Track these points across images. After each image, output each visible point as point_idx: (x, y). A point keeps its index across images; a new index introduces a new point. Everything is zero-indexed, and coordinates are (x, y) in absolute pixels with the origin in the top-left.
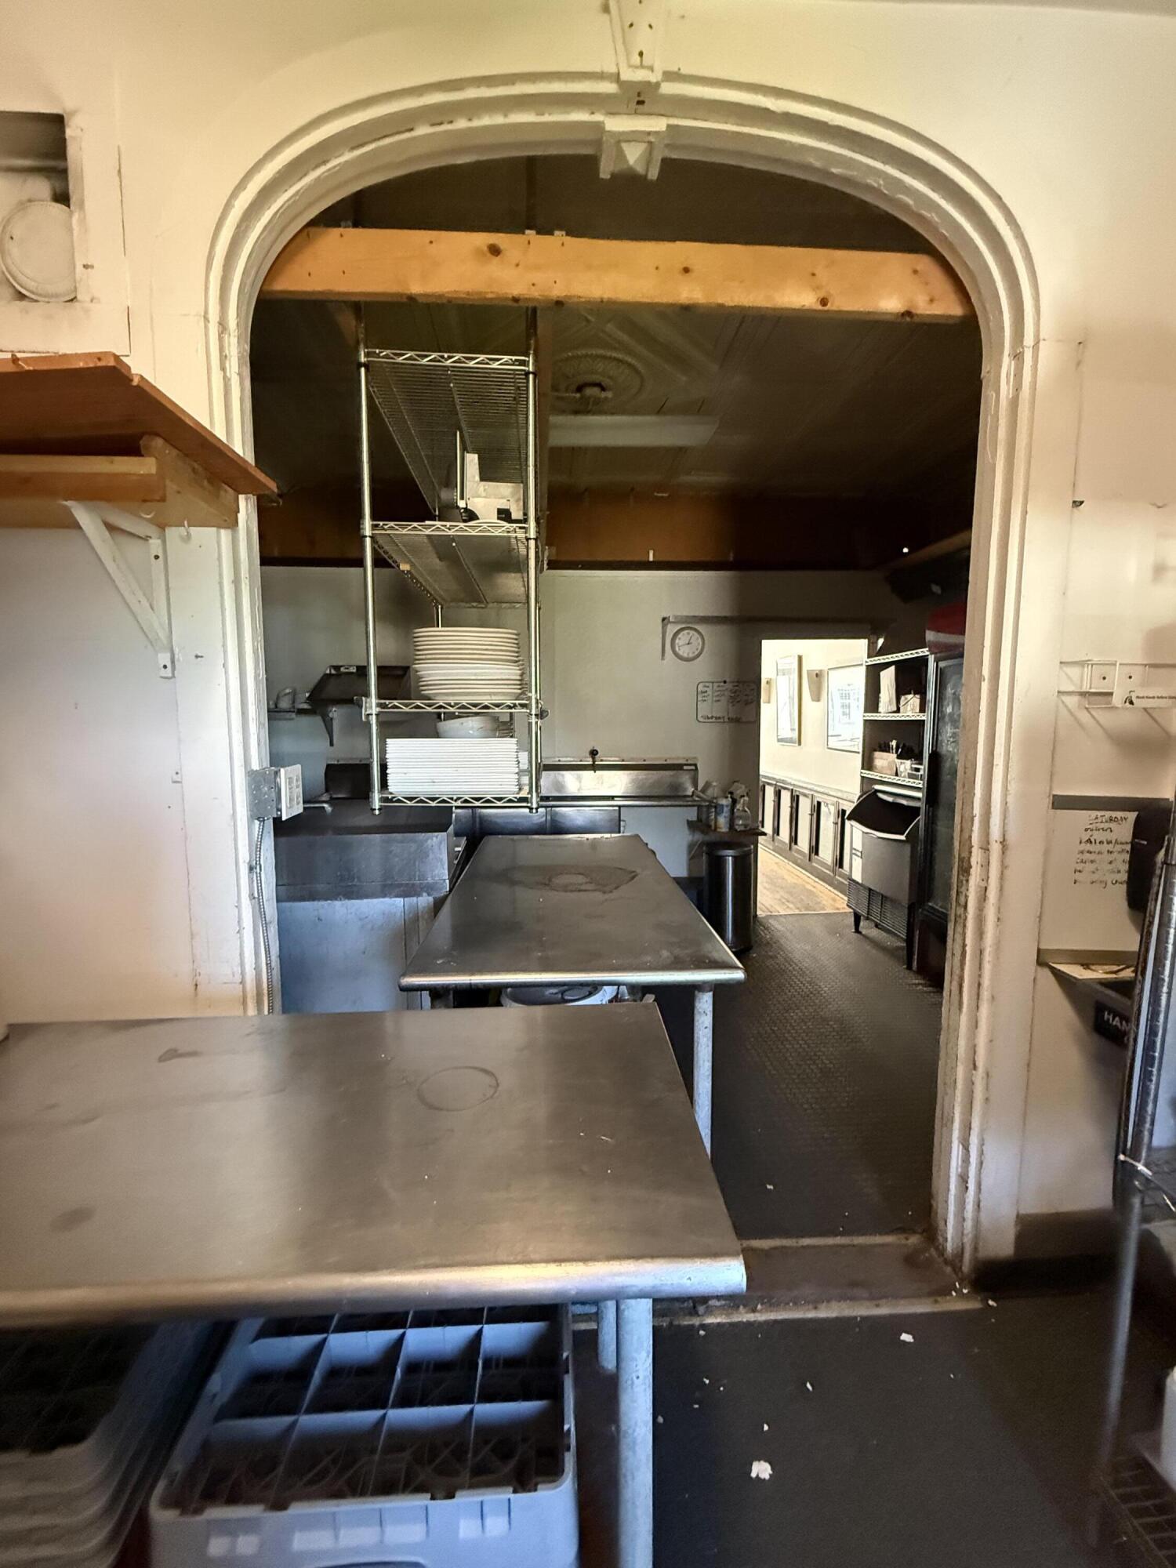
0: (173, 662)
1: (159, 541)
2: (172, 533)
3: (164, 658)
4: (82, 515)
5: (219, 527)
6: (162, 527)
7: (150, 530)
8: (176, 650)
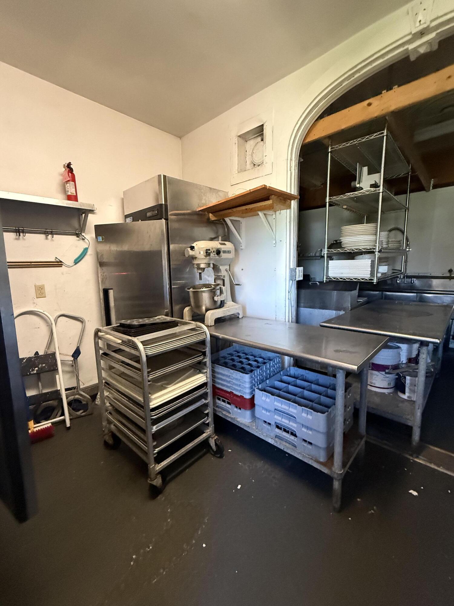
0: (276, 243)
1: (275, 215)
2: (278, 213)
3: (274, 242)
4: (260, 213)
5: (287, 209)
6: (275, 212)
7: (274, 213)
8: (277, 240)
